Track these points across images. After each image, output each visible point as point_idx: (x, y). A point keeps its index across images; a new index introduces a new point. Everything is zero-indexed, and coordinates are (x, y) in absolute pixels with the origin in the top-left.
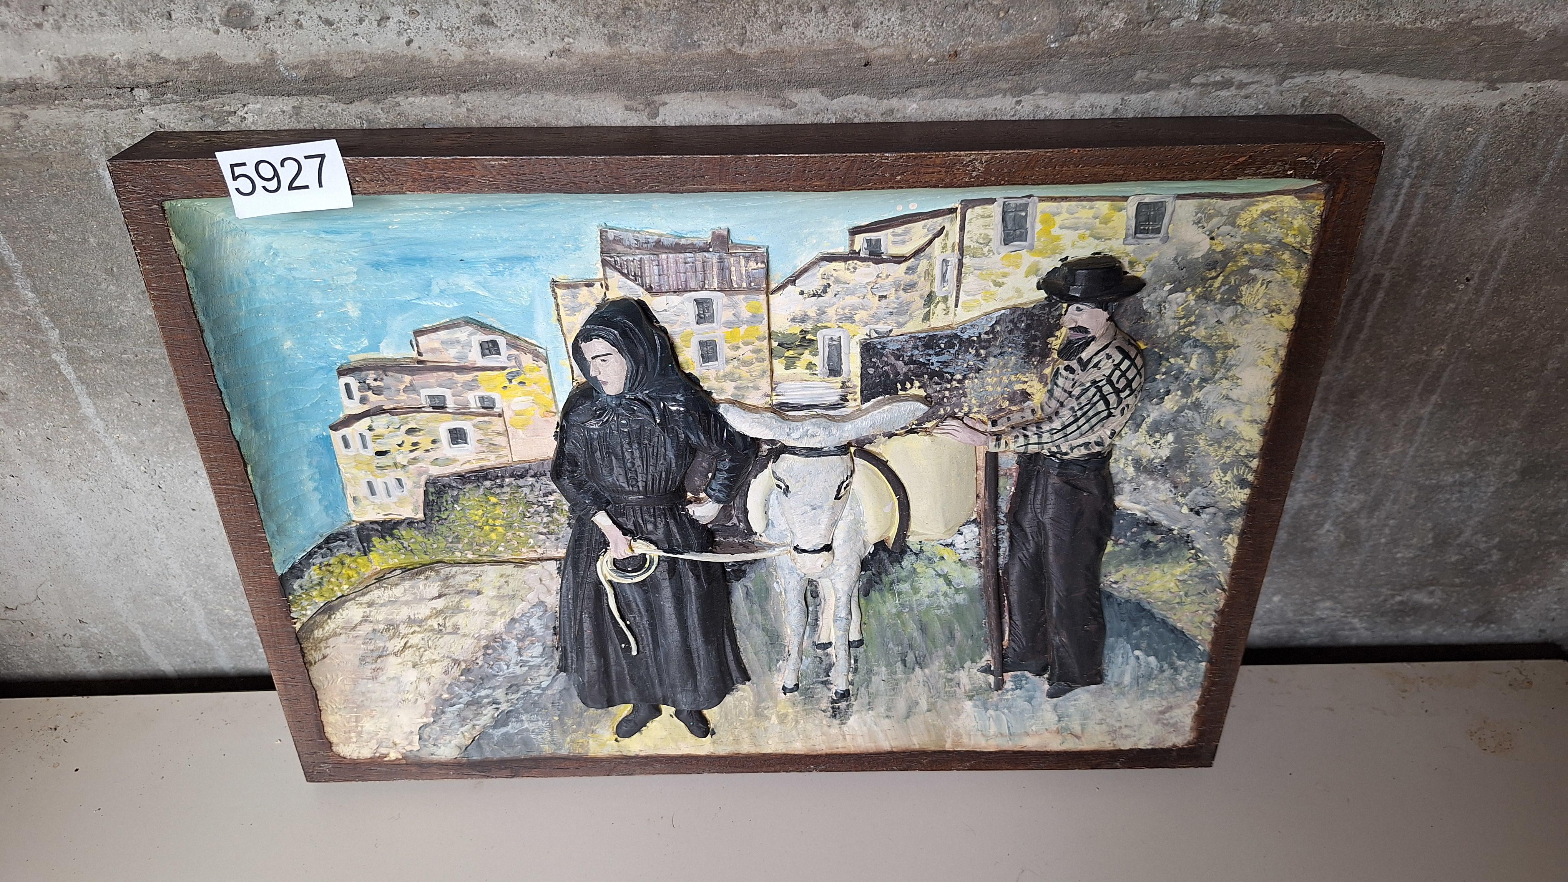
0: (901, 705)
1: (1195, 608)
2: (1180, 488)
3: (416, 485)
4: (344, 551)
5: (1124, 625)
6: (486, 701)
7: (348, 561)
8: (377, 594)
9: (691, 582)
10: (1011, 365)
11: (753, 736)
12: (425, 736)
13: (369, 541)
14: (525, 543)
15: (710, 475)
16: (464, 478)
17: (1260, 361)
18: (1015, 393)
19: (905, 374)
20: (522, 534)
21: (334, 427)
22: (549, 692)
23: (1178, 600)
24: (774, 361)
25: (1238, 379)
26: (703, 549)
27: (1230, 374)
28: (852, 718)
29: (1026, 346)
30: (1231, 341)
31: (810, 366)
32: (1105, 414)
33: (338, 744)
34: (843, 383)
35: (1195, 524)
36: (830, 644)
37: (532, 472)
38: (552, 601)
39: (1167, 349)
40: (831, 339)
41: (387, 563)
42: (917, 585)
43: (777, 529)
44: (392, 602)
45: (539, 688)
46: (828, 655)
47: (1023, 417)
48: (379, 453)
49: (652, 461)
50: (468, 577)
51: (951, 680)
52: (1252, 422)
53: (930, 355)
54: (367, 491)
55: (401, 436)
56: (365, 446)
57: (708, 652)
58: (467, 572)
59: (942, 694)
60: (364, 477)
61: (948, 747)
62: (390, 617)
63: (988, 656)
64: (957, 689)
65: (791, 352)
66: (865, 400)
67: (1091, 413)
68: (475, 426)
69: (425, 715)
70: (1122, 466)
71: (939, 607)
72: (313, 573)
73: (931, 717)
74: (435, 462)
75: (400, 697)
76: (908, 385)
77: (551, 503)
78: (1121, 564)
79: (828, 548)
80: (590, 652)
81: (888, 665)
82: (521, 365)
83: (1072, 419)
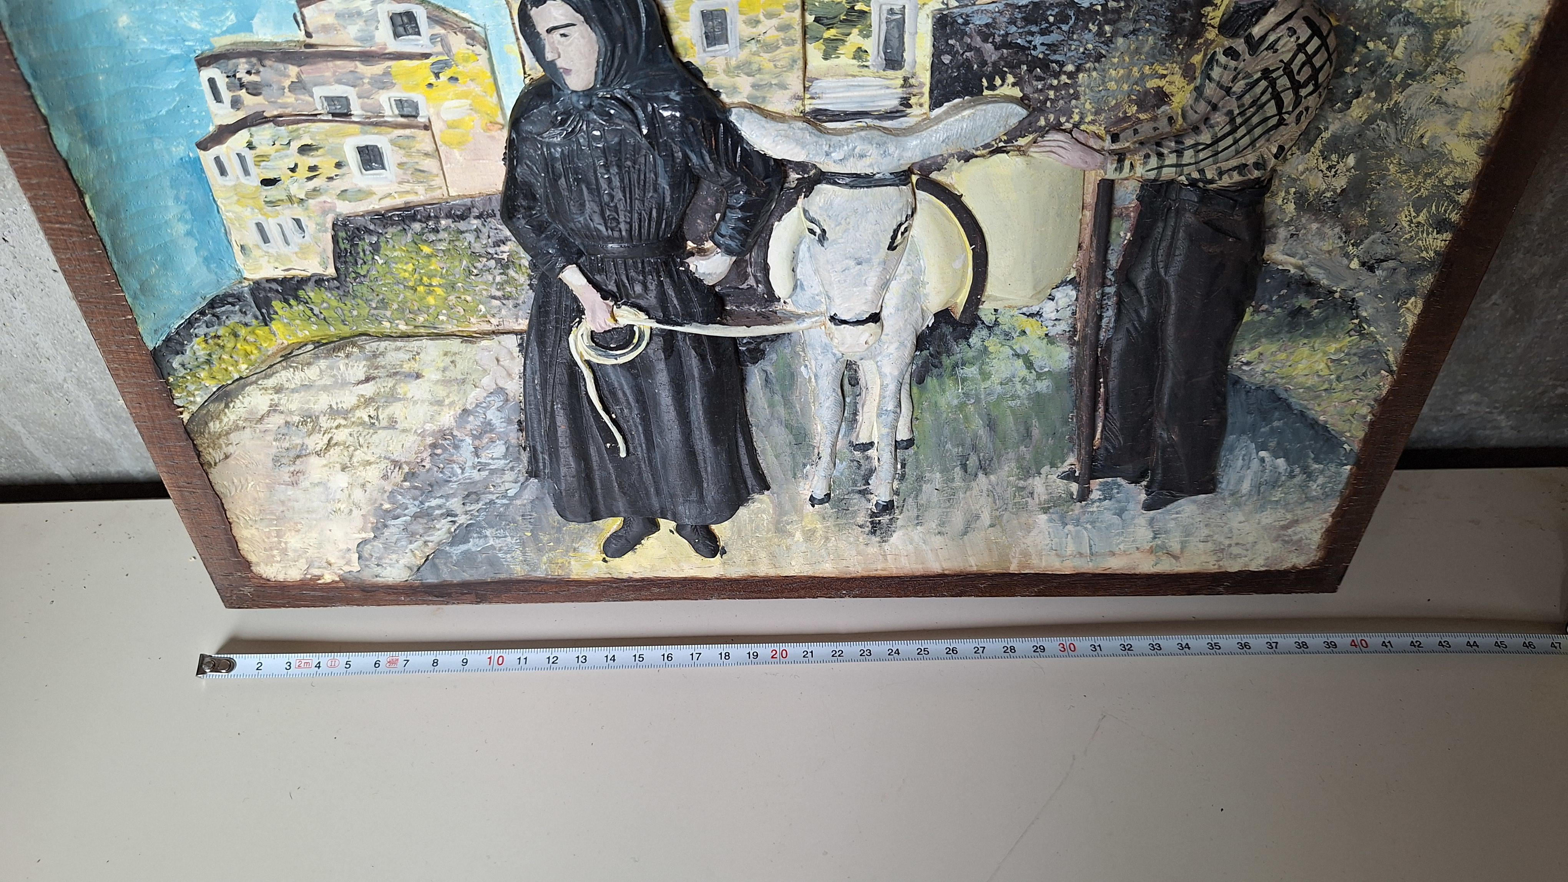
0: (958, 519)
1: (1345, 396)
2: (1353, 233)
3: (321, 227)
4: (237, 318)
5: (1250, 419)
6: (437, 512)
7: (243, 332)
8: (283, 376)
9: (693, 362)
10: (1146, 48)
11: (772, 556)
12: (366, 555)
13: (269, 305)
14: (475, 311)
15: (718, 216)
16: (383, 218)
17: (1497, 44)
18: (1147, 92)
19: (994, 64)
20: (469, 298)
21: (203, 145)
22: (518, 502)
23: (1326, 386)
24: (808, 45)
25: (1460, 72)
26: (708, 320)
27: (1448, 66)
28: (895, 535)
29: (1171, 19)
30: (1459, 15)
31: (859, 54)
32: (1273, 121)
33: (258, 564)
34: (906, 79)
35: (1366, 283)
36: (872, 444)
37: (475, 212)
38: (515, 387)
39: (1366, 29)
40: (891, 11)
41: (295, 335)
42: (987, 368)
43: (809, 292)
44: (306, 387)
45: (504, 497)
46: (868, 458)
47: (1155, 129)
48: (267, 182)
49: (637, 193)
50: (403, 355)
51: (1023, 488)
52: (1469, 136)
53: (1032, 34)
54: (257, 237)
55: (292, 157)
56: (246, 172)
57: (716, 454)
58: (400, 348)
59: (1010, 506)
60: (251, 216)
61: (1013, 568)
62: (306, 407)
63: (1072, 459)
64: (1029, 500)
65: (833, 32)
66: (936, 103)
67: (1255, 120)
68: (393, 142)
69: (363, 529)
70: (1280, 202)
71: (1014, 397)
72: (197, 348)
73: (993, 534)
74: (343, 194)
75: (330, 507)
76: (998, 81)
77: (505, 256)
78: (1258, 339)
79: (875, 318)
80: (566, 453)
81: (944, 471)
82: (450, 51)
83: (1228, 128)
